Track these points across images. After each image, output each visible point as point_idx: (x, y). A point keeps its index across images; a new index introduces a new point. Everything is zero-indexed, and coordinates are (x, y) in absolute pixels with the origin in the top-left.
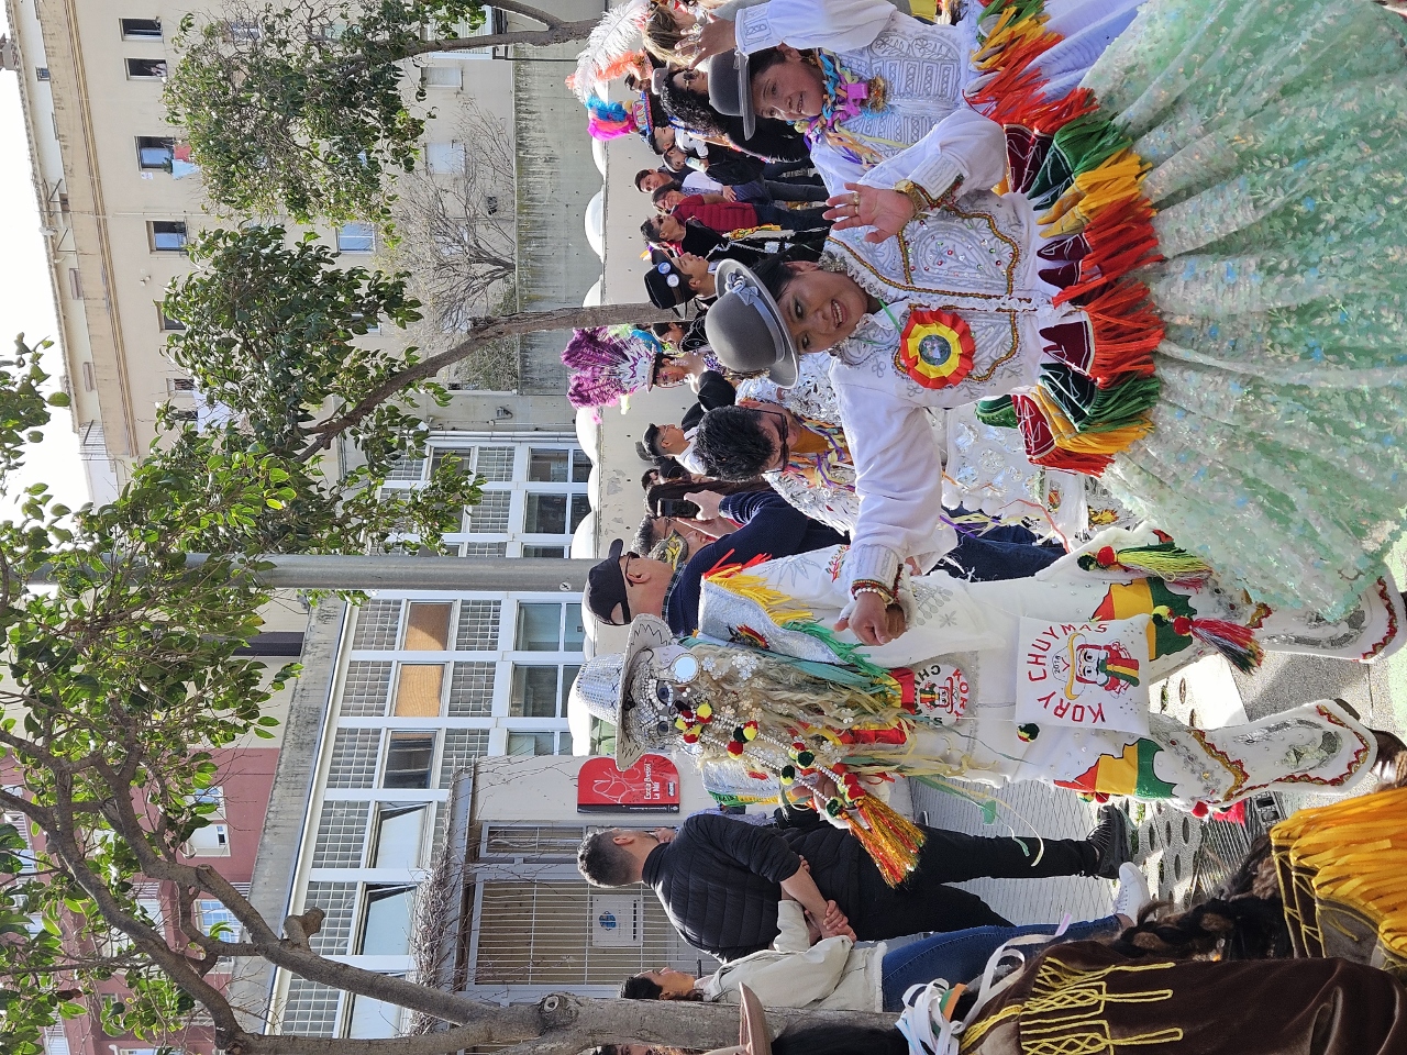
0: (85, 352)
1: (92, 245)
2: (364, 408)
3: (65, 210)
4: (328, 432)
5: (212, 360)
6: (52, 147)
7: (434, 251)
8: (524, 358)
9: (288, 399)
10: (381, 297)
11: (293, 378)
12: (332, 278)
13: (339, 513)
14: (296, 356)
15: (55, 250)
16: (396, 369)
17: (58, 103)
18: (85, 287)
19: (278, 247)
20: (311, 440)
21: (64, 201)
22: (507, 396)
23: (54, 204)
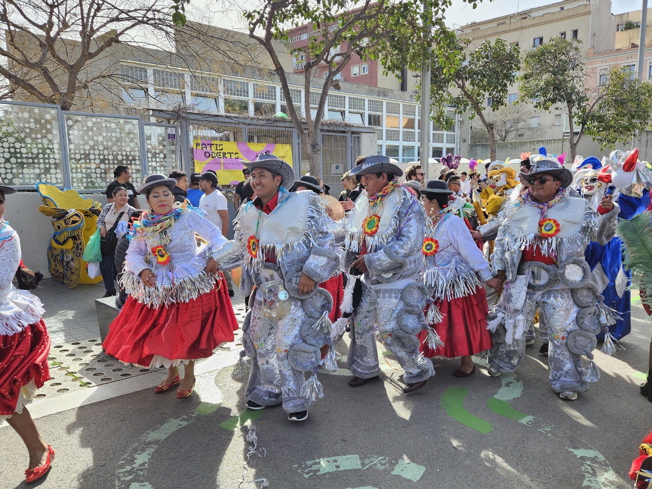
0: (482, 27)
1: (512, 27)
2: (469, 96)
3: (522, 18)
4: (462, 87)
5: (483, 53)
6: (541, 13)
7: (508, 120)
8: (479, 145)
9: (472, 74)
10: (500, 99)
11: (477, 76)
12: (505, 85)
13: (441, 92)
14: (484, 76)
15: (511, 17)
16: (479, 104)
17: (553, 14)
18: (500, 26)
19: (515, 69)
20: (460, 82)
21: (525, 18)
22: (469, 141)
23: (524, 15)
